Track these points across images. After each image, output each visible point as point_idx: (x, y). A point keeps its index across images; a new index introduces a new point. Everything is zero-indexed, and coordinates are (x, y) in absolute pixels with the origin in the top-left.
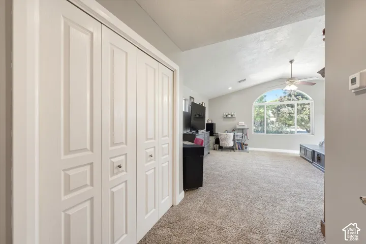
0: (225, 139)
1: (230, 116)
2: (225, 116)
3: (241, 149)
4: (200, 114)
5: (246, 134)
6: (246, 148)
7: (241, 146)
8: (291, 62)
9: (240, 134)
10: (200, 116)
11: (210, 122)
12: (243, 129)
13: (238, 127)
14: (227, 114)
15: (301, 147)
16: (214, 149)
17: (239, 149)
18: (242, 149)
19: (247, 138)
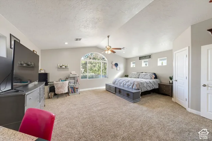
0: (62, 87)
1: (64, 67)
2: (60, 67)
3: (73, 92)
4: (29, 63)
5: (77, 81)
6: (77, 91)
7: (73, 90)
8: (108, 37)
9: (73, 81)
10: (28, 65)
11: (42, 72)
12: (74, 77)
13: (71, 76)
14: (61, 65)
15: (107, 85)
16: (49, 98)
17: (72, 92)
18: (75, 92)
19: (78, 83)
